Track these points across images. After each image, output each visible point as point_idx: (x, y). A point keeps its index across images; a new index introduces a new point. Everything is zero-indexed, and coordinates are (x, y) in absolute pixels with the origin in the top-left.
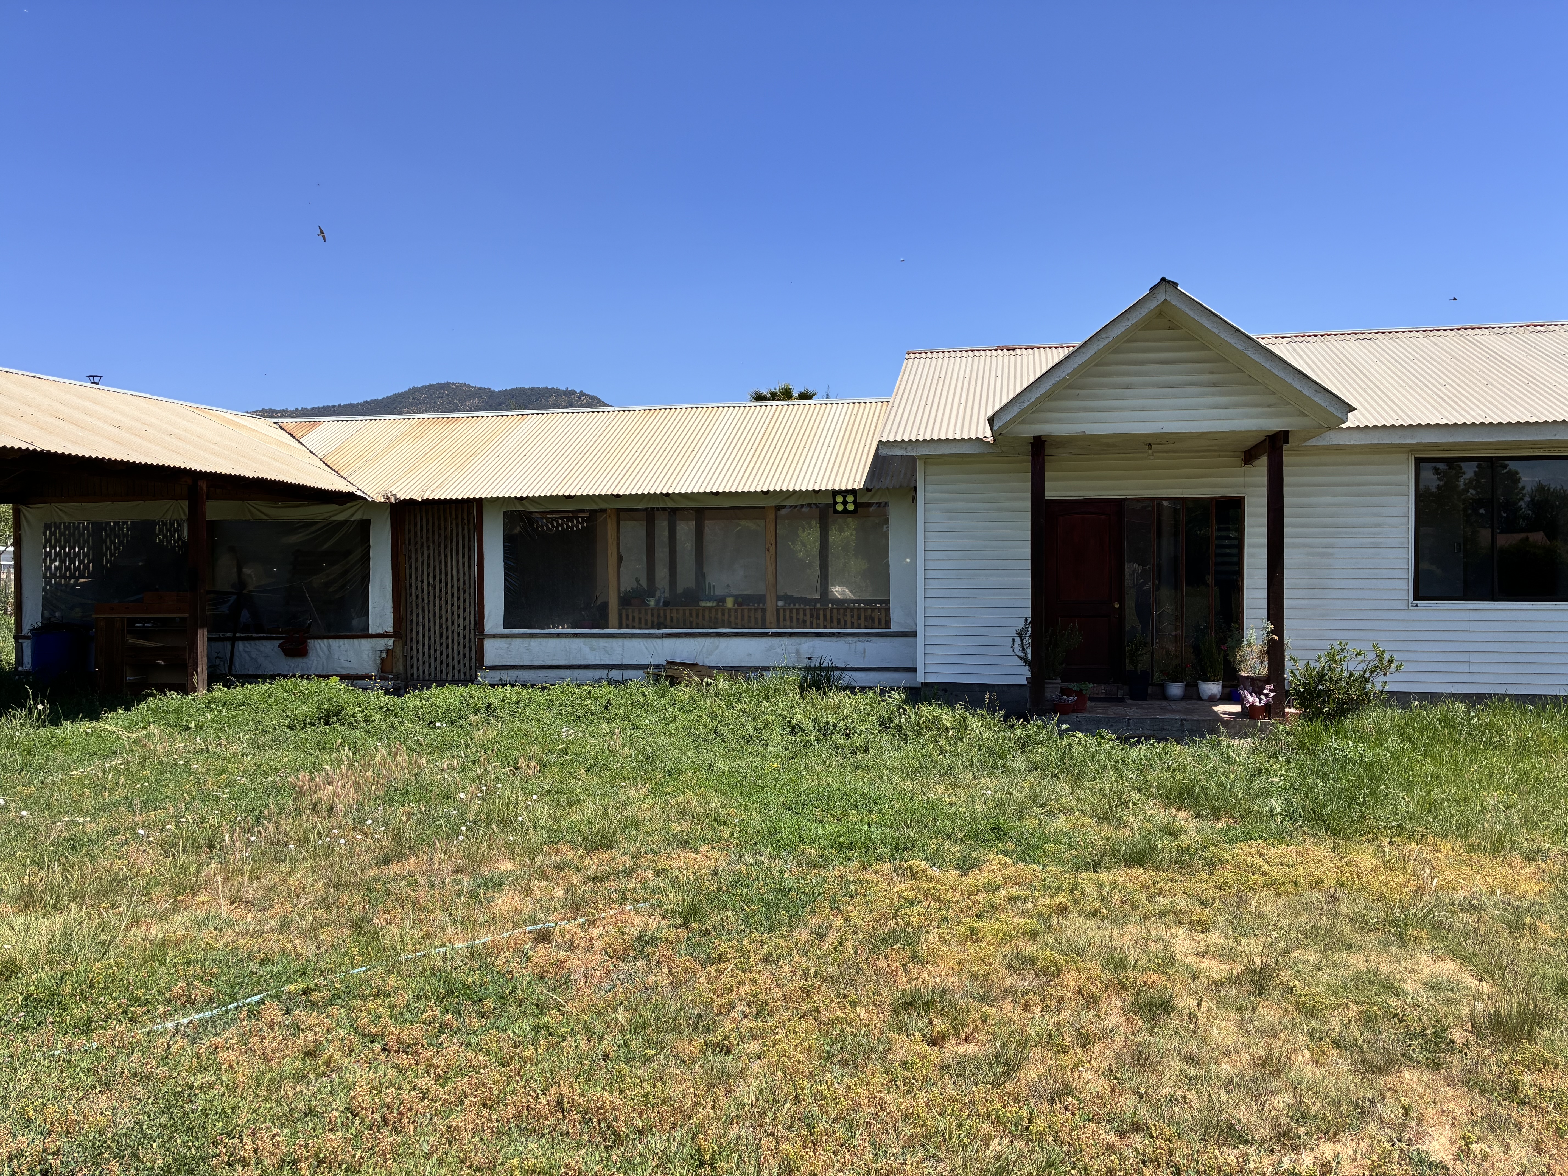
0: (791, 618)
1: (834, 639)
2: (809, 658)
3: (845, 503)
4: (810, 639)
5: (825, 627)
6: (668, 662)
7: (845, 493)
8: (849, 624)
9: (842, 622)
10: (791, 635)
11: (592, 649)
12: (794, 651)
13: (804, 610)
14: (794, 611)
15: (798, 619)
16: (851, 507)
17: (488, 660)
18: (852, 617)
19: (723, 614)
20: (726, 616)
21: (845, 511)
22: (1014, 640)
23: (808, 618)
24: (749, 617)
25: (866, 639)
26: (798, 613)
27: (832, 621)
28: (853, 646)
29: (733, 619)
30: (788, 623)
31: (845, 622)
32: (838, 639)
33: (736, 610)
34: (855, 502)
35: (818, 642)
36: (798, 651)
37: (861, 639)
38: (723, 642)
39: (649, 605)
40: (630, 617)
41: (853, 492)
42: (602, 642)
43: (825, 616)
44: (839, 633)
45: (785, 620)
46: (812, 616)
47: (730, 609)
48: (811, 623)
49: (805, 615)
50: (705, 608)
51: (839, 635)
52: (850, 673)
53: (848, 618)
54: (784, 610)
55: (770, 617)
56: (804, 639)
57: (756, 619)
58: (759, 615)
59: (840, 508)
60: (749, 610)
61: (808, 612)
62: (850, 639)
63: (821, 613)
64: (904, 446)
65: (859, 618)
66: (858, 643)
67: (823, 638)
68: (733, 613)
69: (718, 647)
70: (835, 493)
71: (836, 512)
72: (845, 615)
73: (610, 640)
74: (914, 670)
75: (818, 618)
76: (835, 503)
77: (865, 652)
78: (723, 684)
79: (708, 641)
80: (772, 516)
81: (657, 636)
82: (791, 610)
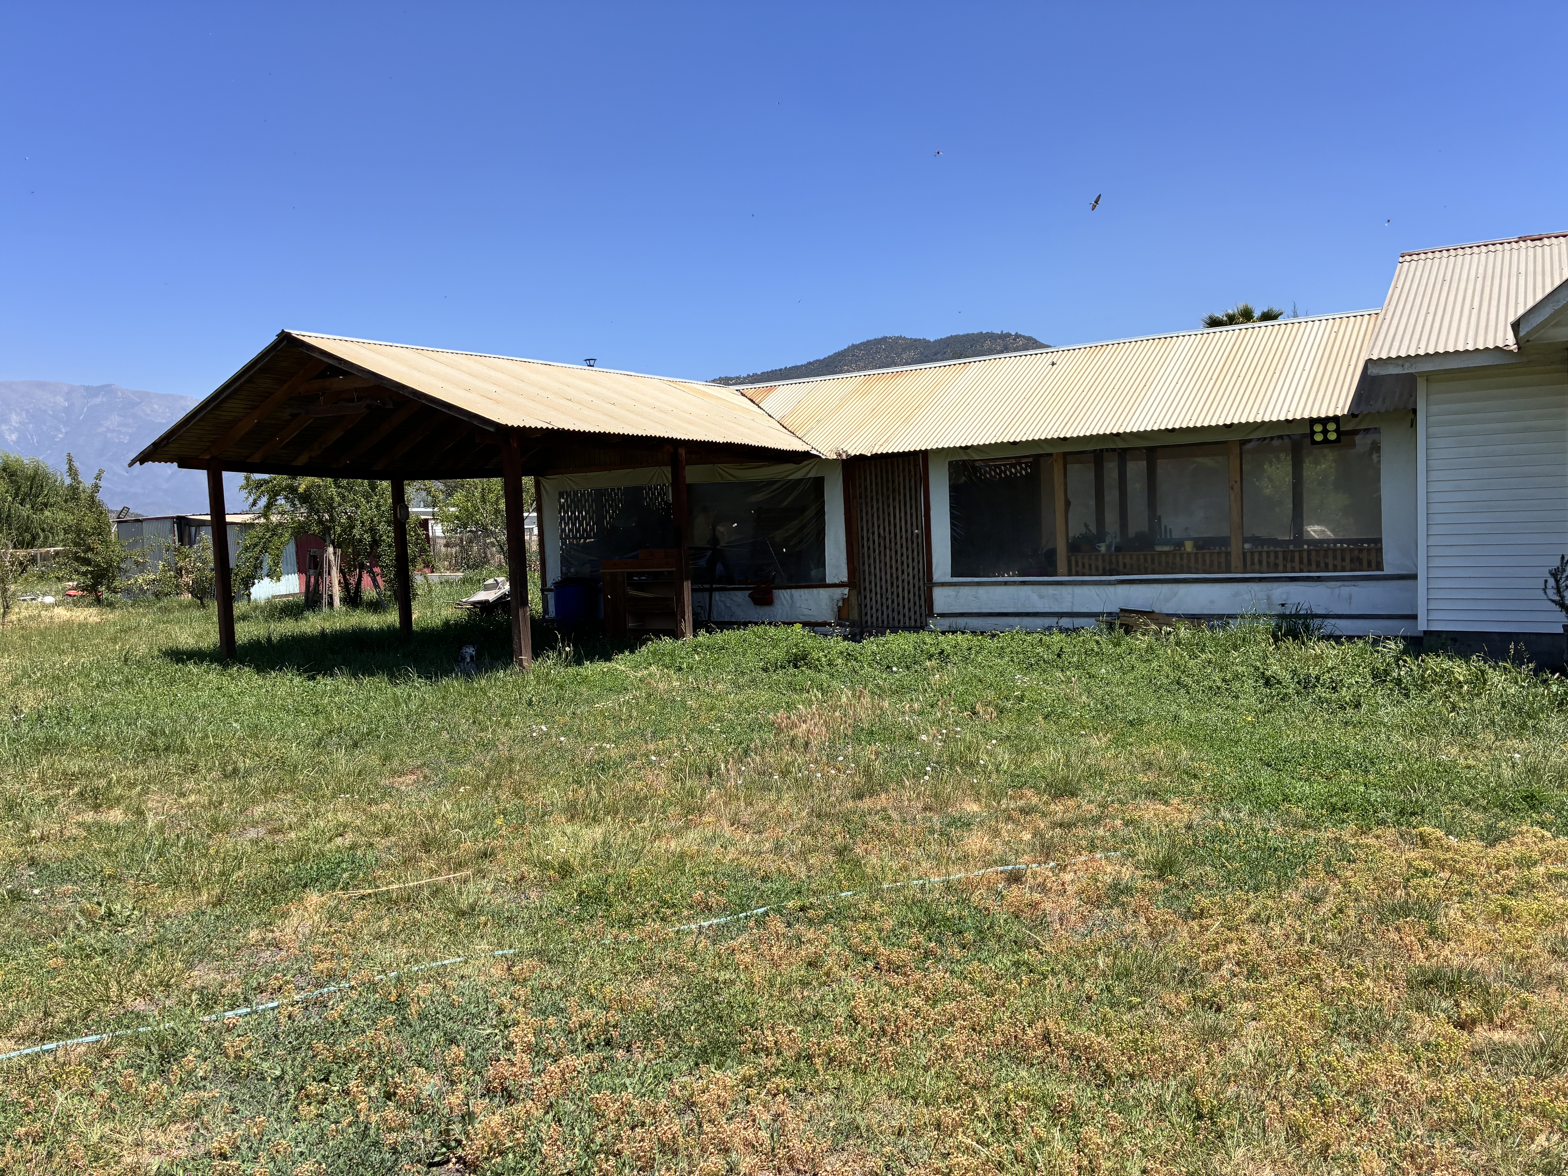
0: (1260, 562)
1: (1314, 584)
2: (1283, 605)
3: (1325, 432)
4: (1284, 584)
5: (1301, 571)
6: (1122, 610)
7: (1324, 421)
8: (1331, 567)
9: (1322, 565)
10: (1261, 580)
11: (1041, 597)
12: (1265, 597)
13: (1276, 553)
14: (1264, 555)
15: (1268, 563)
16: (1332, 436)
17: (938, 609)
18: (1335, 558)
19: (1182, 559)
20: (1185, 561)
21: (1326, 441)
22: (1546, 581)
23: (1280, 561)
24: (1212, 562)
25: (1353, 583)
26: (1268, 557)
27: (1309, 564)
28: (1337, 591)
29: (1192, 564)
30: (1257, 567)
31: (1326, 565)
32: (1318, 583)
33: (1196, 554)
34: (1337, 431)
35: (1292, 587)
36: (1269, 598)
37: (1346, 583)
38: (1182, 589)
39: (1100, 551)
40: (1080, 564)
41: (1335, 419)
42: (1051, 590)
43: (1301, 558)
44: (1319, 577)
45: (1253, 564)
46: (1285, 559)
47: (1189, 554)
48: (1285, 566)
49: (1276, 557)
50: (1161, 553)
51: (1319, 579)
52: (1334, 621)
53: (1330, 560)
54: (1252, 553)
55: (1235, 561)
56: (1275, 585)
57: (1219, 563)
58: (1223, 560)
59: (1319, 438)
60: (1211, 554)
61: (1280, 555)
62: (1332, 584)
63: (1297, 555)
64: (1400, 362)
65: (1343, 560)
66: (1343, 588)
67: (1300, 583)
68: (1193, 558)
69: (1176, 594)
70: (1312, 421)
71: (1314, 442)
72: (1326, 556)
73: (1059, 587)
74: (1414, 617)
75: (1292, 561)
76: (1313, 433)
77: (1350, 598)
78: (1184, 633)
79: (1165, 588)
80: (1237, 451)
81: (1109, 583)
82: (1260, 553)
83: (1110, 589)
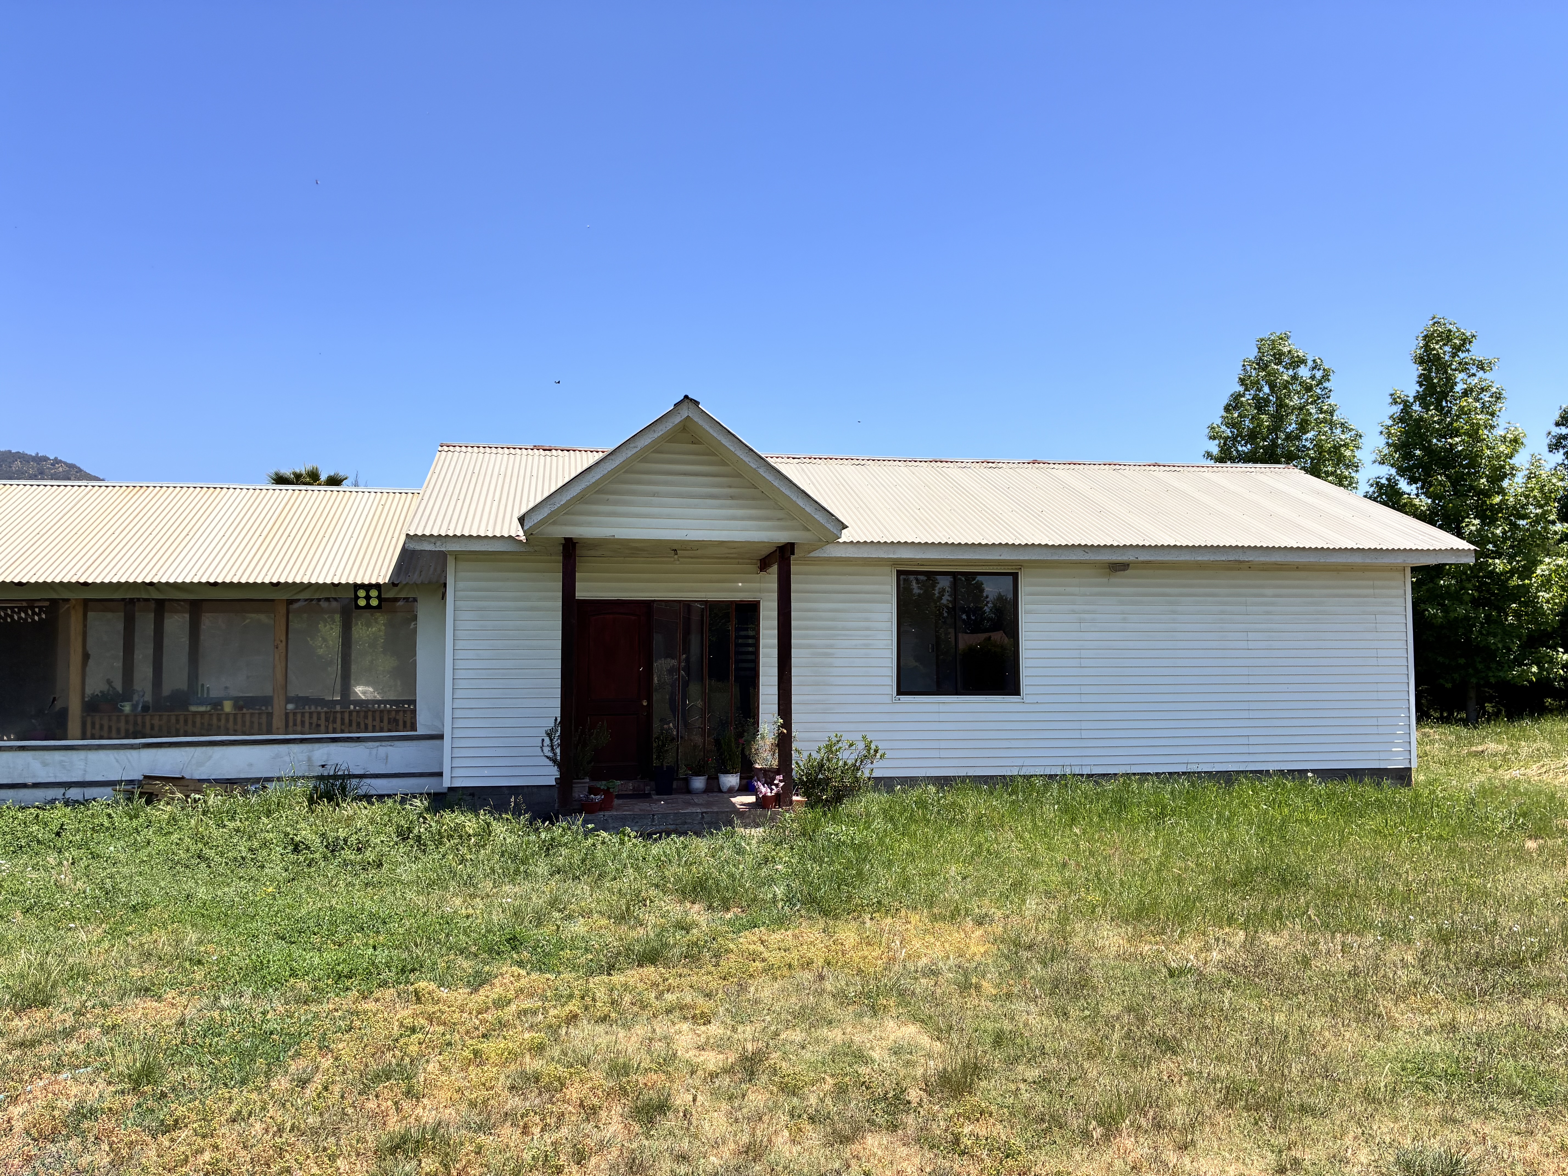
0: (303, 723)
1: (353, 744)
2: (323, 766)
3: (368, 598)
4: (325, 745)
5: (342, 732)
6: (146, 777)
7: (368, 587)
8: (370, 728)
9: (362, 726)
10: (302, 741)
11: (45, 764)
12: (305, 759)
13: (320, 713)
14: (307, 715)
15: (311, 724)
16: (374, 603)
18: (374, 720)
19: (219, 720)
20: (223, 721)
21: (368, 606)
22: (543, 740)
23: (322, 722)
24: (252, 723)
25: (389, 743)
26: (311, 717)
27: (350, 724)
28: (374, 751)
29: (231, 725)
30: (299, 728)
31: (366, 726)
32: (357, 744)
33: (235, 714)
34: (379, 597)
35: (333, 748)
36: (309, 759)
37: (384, 743)
38: (218, 751)
39: (122, 711)
40: (97, 726)
41: (377, 586)
42: (58, 756)
43: (343, 719)
44: (359, 738)
45: (295, 724)
46: (327, 720)
47: (228, 714)
48: (327, 727)
49: (319, 718)
50: (195, 714)
51: (358, 740)
52: (368, 781)
53: (369, 721)
54: (295, 714)
55: (277, 722)
56: (317, 746)
57: (260, 724)
58: (264, 719)
59: (362, 603)
60: (252, 714)
61: (323, 716)
62: (370, 744)
63: (339, 716)
64: (433, 540)
65: (382, 721)
66: (380, 748)
67: (340, 744)
68: (231, 719)
69: (211, 757)
70: (357, 587)
71: (358, 607)
72: (366, 717)
73: (69, 753)
74: (440, 774)
75: (334, 722)
76: (357, 598)
77: (387, 757)
78: (213, 800)
79: (199, 750)
80: (282, 610)
81: (132, 747)
82: (303, 714)
83: (134, 753)
